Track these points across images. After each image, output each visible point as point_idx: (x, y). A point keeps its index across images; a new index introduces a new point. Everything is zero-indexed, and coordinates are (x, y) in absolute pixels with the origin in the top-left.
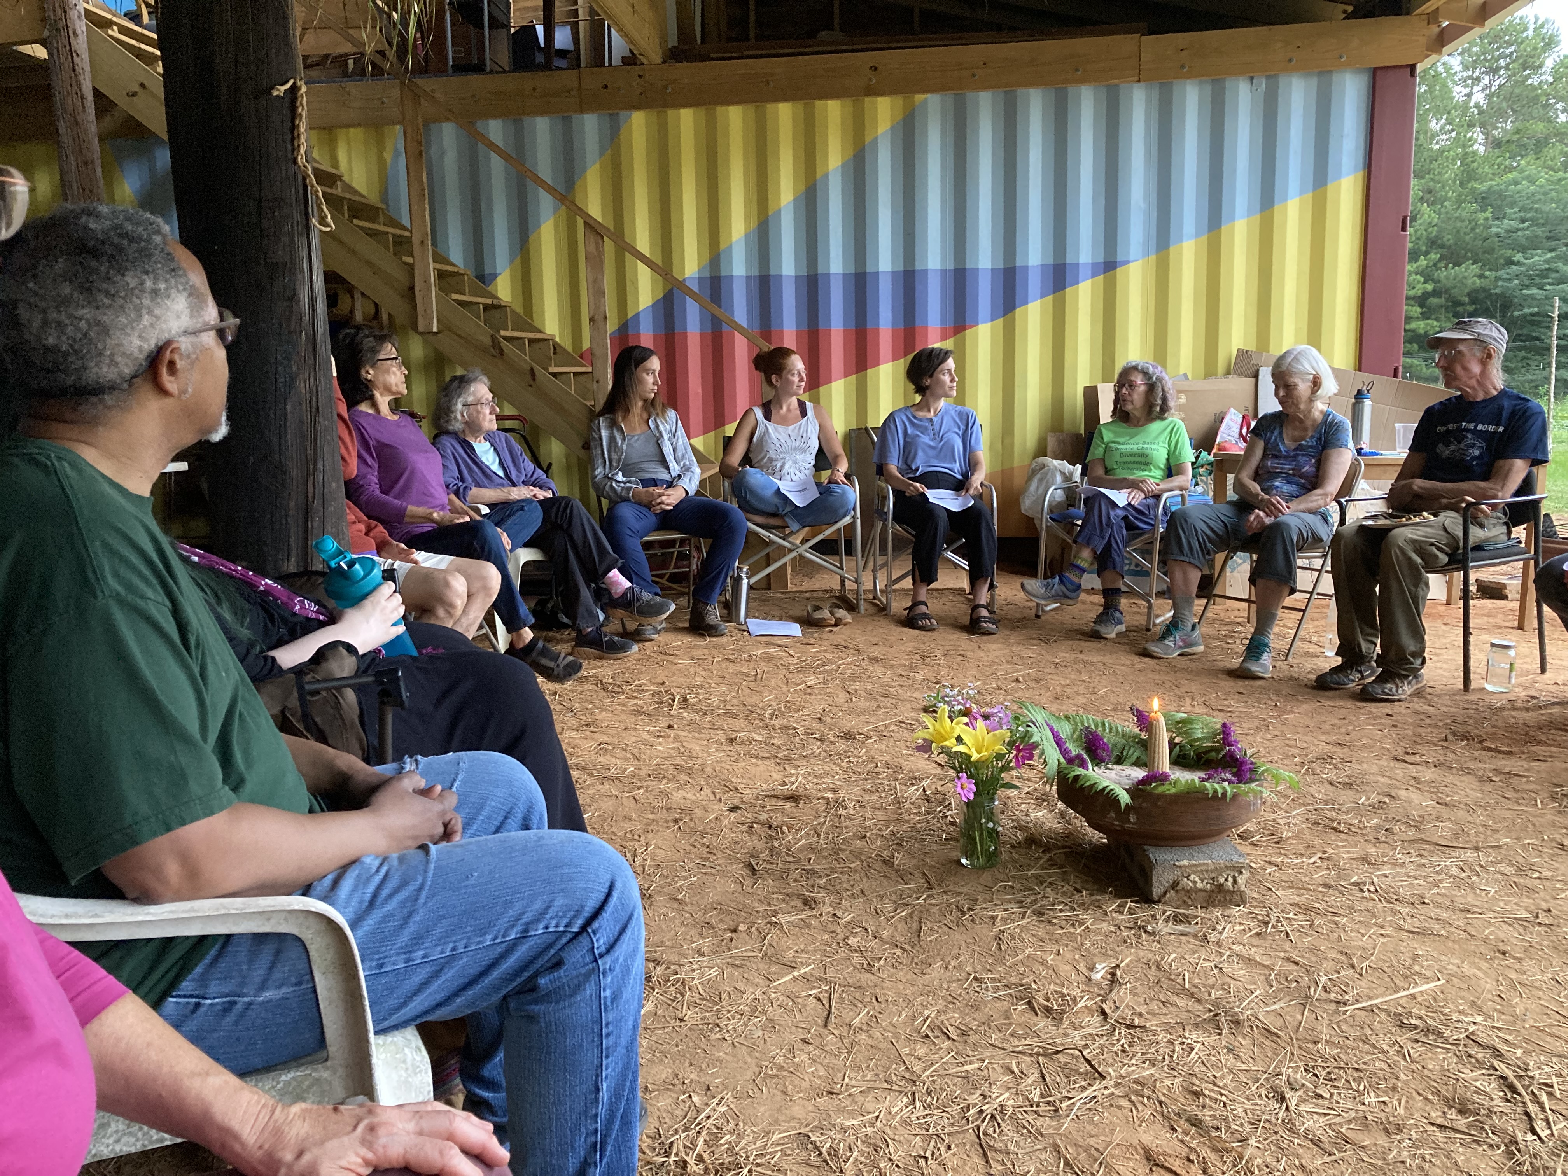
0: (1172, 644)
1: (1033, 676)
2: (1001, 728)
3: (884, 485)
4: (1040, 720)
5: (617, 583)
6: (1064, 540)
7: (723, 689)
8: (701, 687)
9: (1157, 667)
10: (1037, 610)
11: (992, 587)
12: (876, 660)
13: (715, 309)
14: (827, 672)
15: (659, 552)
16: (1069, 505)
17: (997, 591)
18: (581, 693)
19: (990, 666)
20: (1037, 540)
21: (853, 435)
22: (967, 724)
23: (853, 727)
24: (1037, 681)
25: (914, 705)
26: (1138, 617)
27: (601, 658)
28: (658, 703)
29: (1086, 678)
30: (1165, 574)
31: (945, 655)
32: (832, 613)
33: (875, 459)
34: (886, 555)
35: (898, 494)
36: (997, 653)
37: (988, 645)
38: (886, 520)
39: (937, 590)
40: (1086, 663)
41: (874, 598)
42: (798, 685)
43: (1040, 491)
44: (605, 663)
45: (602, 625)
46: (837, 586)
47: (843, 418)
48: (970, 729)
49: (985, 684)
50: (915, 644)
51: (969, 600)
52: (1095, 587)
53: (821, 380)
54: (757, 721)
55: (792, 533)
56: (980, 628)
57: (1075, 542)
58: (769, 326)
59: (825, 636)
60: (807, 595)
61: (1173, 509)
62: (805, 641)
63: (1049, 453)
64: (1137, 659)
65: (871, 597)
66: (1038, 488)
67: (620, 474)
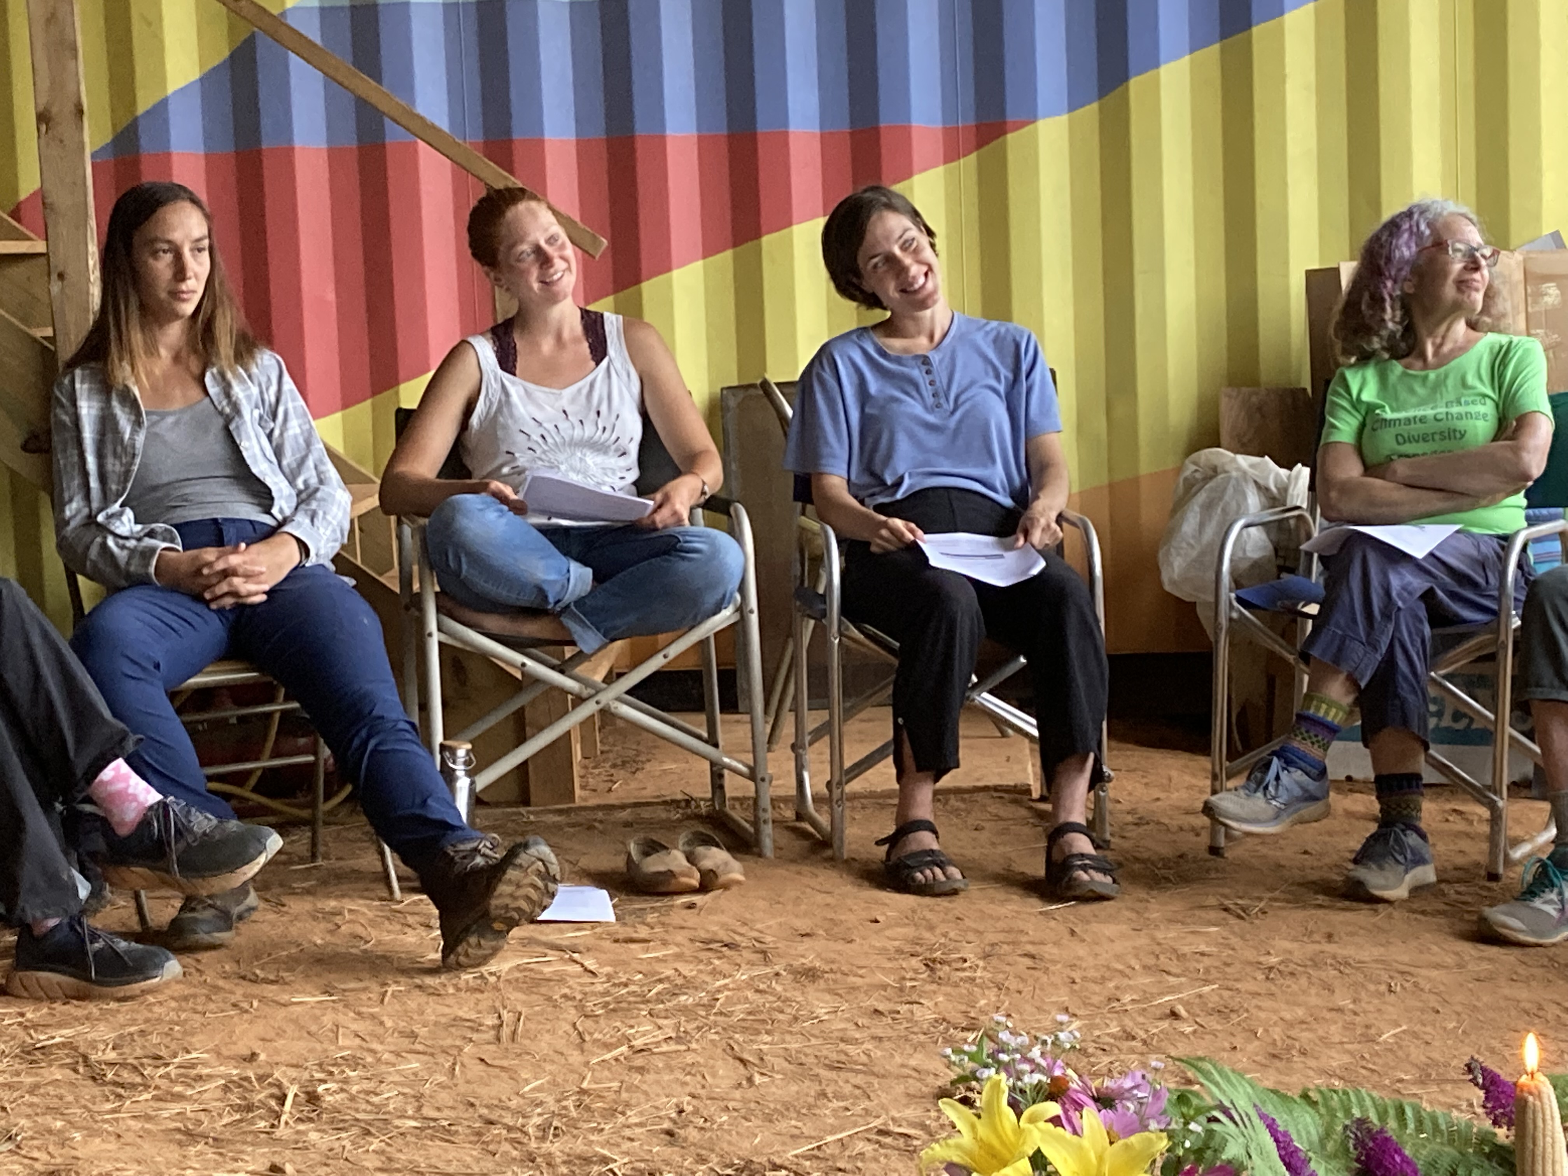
0: (1551, 910)
1: (1214, 1001)
2: (1145, 1128)
3: (815, 526)
4: (1243, 1104)
5: (123, 796)
6: (1272, 654)
7: (414, 1064)
8: (354, 1062)
9: (1521, 970)
10: (1213, 834)
11: (1098, 779)
12: (810, 974)
13: (365, 86)
14: (684, 1010)
15: (232, 713)
16: (1281, 569)
17: (1111, 790)
18: (33, 1089)
19: (1103, 980)
20: (1207, 659)
21: (732, 402)
22: (1056, 1121)
23: (756, 1151)
24: (1223, 1012)
25: (914, 1086)
26: (1464, 844)
27: (82, 997)
28: (239, 1109)
29: (1346, 1003)
30: (1530, 735)
31: (986, 956)
32: (691, 858)
33: (790, 463)
34: (828, 707)
35: (848, 547)
36: (1118, 947)
37: (1095, 927)
38: (824, 614)
39: (958, 791)
40: (1342, 964)
41: (799, 817)
42: (608, 1047)
43: (1210, 532)
44: (92, 1008)
45: (83, 912)
46: (702, 789)
47: (704, 361)
48: (1066, 1133)
49: (1091, 1027)
50: (909, 932)
51: (1041, 815)
52: (1357, 775)
53: (645, 265)
54: (506, 1147)
55: (580, 657)
56: (1073, 883)
57: (1305, 657)
58: (508, 131)
59: (678, 916)
60: (625, 815)
61: (1541, 570)
62: (629, 932)
63: (1225, 437)
64: (1468, 949)
65: (789, 813)
66: (1202, 525)
67: (129, 514)
